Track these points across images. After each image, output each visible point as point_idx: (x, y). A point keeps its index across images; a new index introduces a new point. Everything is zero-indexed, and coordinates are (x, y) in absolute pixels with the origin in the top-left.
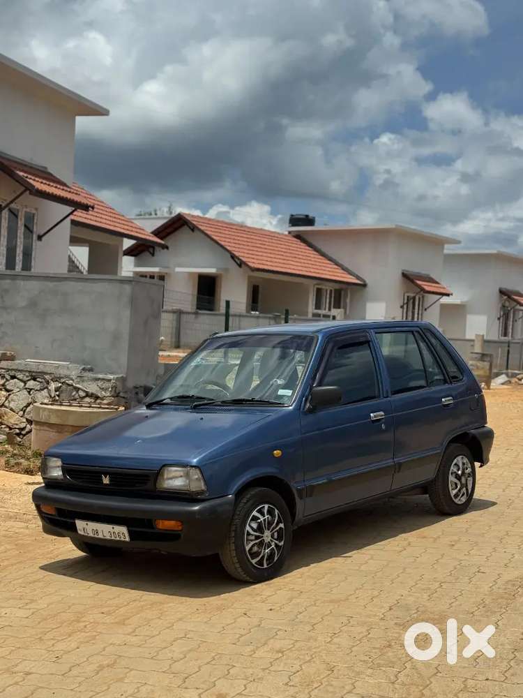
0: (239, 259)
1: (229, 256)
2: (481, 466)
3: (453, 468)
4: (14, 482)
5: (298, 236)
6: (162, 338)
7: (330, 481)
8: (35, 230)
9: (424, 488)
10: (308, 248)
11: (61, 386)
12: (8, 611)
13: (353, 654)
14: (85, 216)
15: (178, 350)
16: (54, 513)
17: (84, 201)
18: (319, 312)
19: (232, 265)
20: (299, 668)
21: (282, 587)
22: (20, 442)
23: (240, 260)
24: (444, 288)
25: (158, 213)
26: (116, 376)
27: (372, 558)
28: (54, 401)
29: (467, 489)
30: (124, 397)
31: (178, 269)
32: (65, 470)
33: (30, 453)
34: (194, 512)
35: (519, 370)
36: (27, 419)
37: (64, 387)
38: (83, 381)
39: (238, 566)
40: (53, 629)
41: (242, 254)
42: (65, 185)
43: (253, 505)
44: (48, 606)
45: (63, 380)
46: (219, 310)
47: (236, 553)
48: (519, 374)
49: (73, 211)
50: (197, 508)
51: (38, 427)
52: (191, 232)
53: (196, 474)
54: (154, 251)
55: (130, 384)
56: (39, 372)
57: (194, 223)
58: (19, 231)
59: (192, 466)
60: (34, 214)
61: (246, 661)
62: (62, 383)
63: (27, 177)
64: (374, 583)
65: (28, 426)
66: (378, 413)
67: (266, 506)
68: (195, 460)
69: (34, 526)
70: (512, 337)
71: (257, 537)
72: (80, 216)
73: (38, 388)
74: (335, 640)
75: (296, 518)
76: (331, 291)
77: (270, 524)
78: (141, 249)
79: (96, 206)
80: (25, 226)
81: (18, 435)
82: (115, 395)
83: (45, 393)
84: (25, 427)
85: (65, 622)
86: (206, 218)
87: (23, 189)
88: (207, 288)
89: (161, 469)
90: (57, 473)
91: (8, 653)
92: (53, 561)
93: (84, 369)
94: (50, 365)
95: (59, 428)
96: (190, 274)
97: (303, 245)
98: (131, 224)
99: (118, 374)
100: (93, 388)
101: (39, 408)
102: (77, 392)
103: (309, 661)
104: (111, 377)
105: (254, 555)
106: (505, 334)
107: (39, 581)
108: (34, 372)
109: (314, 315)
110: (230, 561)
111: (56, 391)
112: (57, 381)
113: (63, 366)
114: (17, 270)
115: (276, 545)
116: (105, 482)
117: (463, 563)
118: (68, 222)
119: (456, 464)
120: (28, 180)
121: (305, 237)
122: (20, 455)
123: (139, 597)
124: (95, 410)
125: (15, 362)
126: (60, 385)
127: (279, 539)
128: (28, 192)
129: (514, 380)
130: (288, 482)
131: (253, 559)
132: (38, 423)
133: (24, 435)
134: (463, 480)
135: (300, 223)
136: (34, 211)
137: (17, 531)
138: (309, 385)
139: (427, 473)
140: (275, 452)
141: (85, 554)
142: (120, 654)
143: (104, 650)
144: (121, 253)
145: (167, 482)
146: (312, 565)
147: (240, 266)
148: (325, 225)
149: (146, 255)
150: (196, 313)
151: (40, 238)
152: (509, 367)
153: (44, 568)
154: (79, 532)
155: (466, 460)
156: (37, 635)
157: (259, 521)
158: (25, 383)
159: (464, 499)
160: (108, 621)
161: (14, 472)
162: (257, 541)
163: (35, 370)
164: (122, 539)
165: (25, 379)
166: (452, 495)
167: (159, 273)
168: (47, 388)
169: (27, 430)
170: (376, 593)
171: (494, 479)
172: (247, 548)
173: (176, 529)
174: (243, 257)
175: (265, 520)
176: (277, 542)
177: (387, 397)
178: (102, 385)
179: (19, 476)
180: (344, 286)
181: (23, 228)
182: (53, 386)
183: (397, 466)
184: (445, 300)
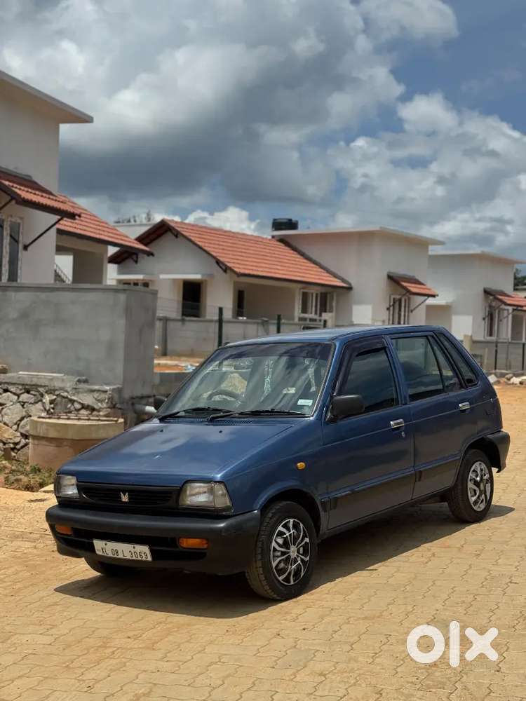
0: (224, 264)
1: (214, 261)
2: (498, 472)
3: (471, 475)
4: (16, 499)
5: (282, 240)
6: (156, 347)
7: (354, 492)
8: (21, 239)
9: (443, 496)
10: (292, 252)
11: (55, 399)
12: (29, 637)
13: (399, 675)
14: (71, 224)
15: (164, 358)
16: (69, 533)
17: (71, 210)
18: (306, 315)
19: (217, 271)
20: (345, 692)
21: (312, 604)
22: (15, 457)
23: (226, 265)
24: (429, 289)
25: (137, 219)
26: (112, 387)
27: (398, 571)
28: (50, 414)
29: (486, 496)
30: (120, 409)
31: (162, 276)
32: (80, 488)
33: (28, 468)
34: (221, 530)
35: (507, 370)
36: (22, 434)
37: (59, 399)
38: (78, 393)
39: (265, 583)
40: (79, 656)
41: (227, 260)
42: (50, 193)
43: (278, 520)
44: (70, 631)
45: (57, 393)
46: (205, 316)
47: (263, 570)
48: (507, 374)
49: (59, 220)
50: (222, 525)
51: (36, 442)
52: (174, 237)
53: (220, 490)
54: (137, 258)
55: (127, 395)
56: (34, 385)
57: (179, 229)
58: (5, 241)
59: (216, 482)
60: (19, 224)
61: (288, 685)
62: (57, 395)
63: (13, 186)
64: (405, 598)
65: (23, 440)
66: (398, 421)
67: (292, 520)
68: (219, 476)
69: (42, 545)
70: (497, 336)
71: (283, 553)
72: (66, 224)
73: (32, 401)
74: (378, 660)
75: (321, 532)
76: (317, 295)
77: (296, 538)
78: (125, 256)
79: (82, 215)
80: (11, 236)
81: (13, 449)
82: (112, 406)
83: (39, 405)
84: (20, 442)
85: (93, 648)
86: (185, 224)
87: (8, 198)
88: (192, 294)
89: (182, 486)
90: (71, 491)
91: (36, 683)
92: (67, 582)
93: (79, 381)
94: (44, 377)
95: (58, 442)
96: (175, 280)
97: (287, 250)
98: (114, 232)
99: (115, 384)
100: (88, 400)
101: (36, 422)
102: (73, 404)
103: (354, 684)
104: (108, 388)
105: (281, 572)
106: (491, 335)
107: (55, 604)
108: (27, 385)
109: (301, 319)
110: (256, 578)
111: (51, 404)
112: (51, 393)
113: (57, 378)
114: (3, 281)
115: (302, 560)
116: (124, 500)
117: (494, 573)
118: (53, 231)
119: (474, 471)
120: (13, 189)
121: (289, 240)
122: (18, 471)
123: (164, 620)
124: (94, 423)
125: (7, 375)
126: (55, 397)
127: (305, 553)
128: (14, 202)
129: (502, 380)
130: (312, 494)
131: (279, 576)
132: (35, 437)
133: (19, 450)
134: (482, 486)
135: (283, 227)
136: (19, 221)
137: (25, 551)
138: (329, 395)
139: (446, 480)
140: (299, 464)
141: (99, 574)
142: (155, 682)
143: (137, 678)
144: (106, 261)
145: (190, 499)
146: (338, 580)
147: (225, 271)
148: (309, 228)
149: (130, 263)
150: (183, 321)
151: (26, 248)
152: (497, 367)
153: (59, 590)
154: (97, 552)
155: (483, 466)
156: (64, 663)
157: (285, 536)
158: (18, 396)
159: (483, 506)
160: (136, 646)
161: (13, 489)
162: (283, 558)
163: (29, 383)
164: (144, 559)
165: (18, 392)
166: (472, 502)
167: (143, 280)
168: (41, 401)
169: (22, 444)
170: (410, 608)
171: (507, 484)
172: (274, 565)
173: (201, 547)
174: (229, 262)
175: (290, 535)
176: (303, 557)
177: (406, 404)
178: (98, 396)
179: (20, 493)
180: (329, 290)
181: (9, 238)
182: (47, 398)
183: (418, 476)
184: (430, 301)
